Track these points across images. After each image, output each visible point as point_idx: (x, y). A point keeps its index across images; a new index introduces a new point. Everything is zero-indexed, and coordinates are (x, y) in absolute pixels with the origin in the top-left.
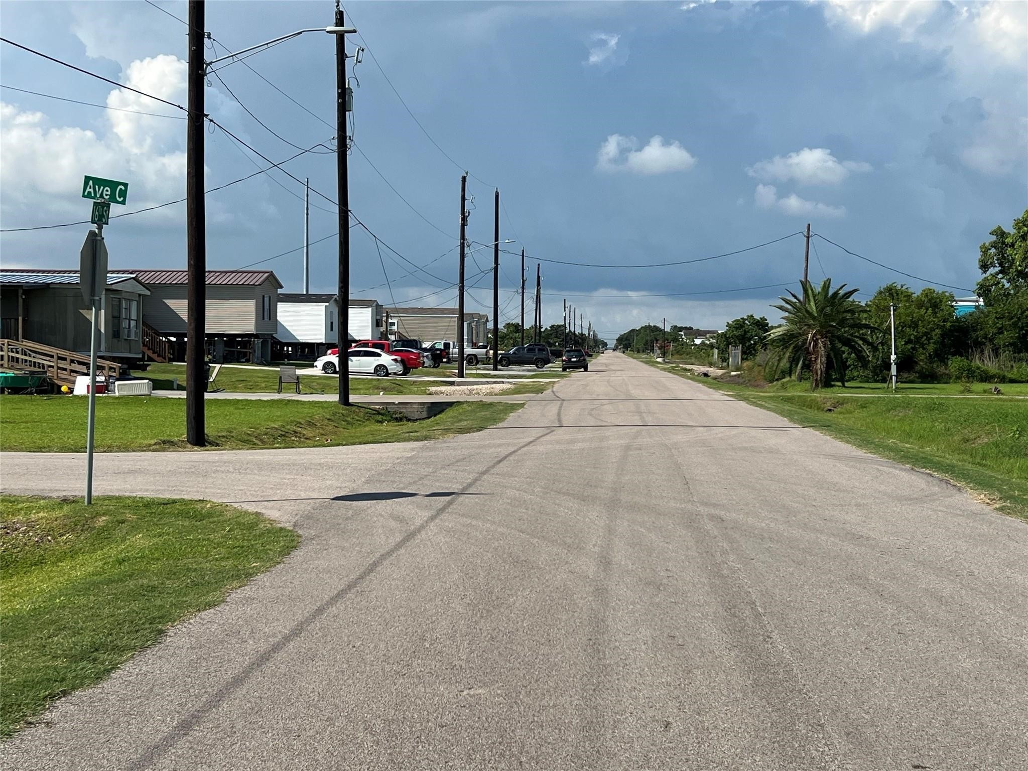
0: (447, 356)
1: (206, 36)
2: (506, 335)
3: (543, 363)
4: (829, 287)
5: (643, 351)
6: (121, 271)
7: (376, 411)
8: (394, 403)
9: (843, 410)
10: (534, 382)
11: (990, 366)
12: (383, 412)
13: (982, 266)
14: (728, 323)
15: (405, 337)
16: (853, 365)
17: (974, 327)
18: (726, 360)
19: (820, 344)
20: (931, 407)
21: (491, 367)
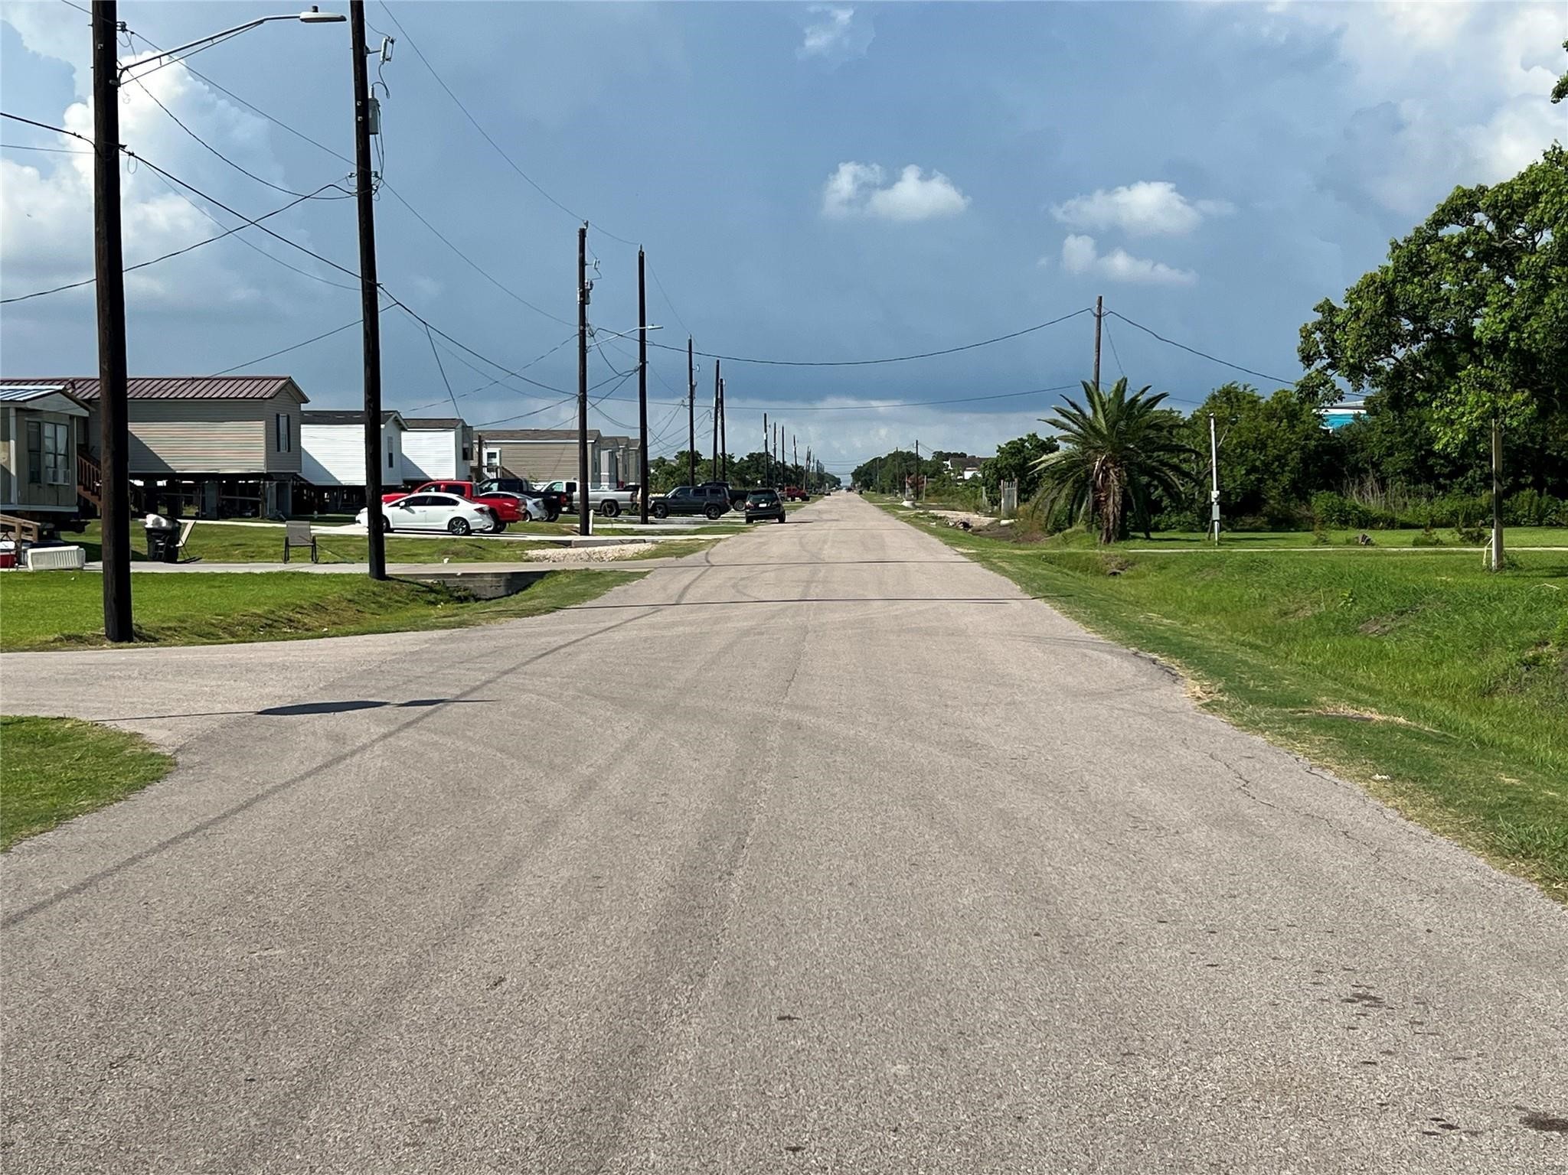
0: (568, 503)
1: (118, 28)
2: (677, 469)
3: (718, 512)
4: (1124, 391)
5: (890, 492)
6: (40, 380)
7: (427, 587)
8: (454, 575)
9: (1131, 573)
10: (689, 540)
11: (1374, 504)
12: (438, 588)
13: (1303, 358)
14: (999, 447)
15: (512, 474)
16: (1171, 506)
17: (1352, 446)
18: (997, 502)
19: (1112, 476)
20: (1251, 566)
21: (639, 518)
